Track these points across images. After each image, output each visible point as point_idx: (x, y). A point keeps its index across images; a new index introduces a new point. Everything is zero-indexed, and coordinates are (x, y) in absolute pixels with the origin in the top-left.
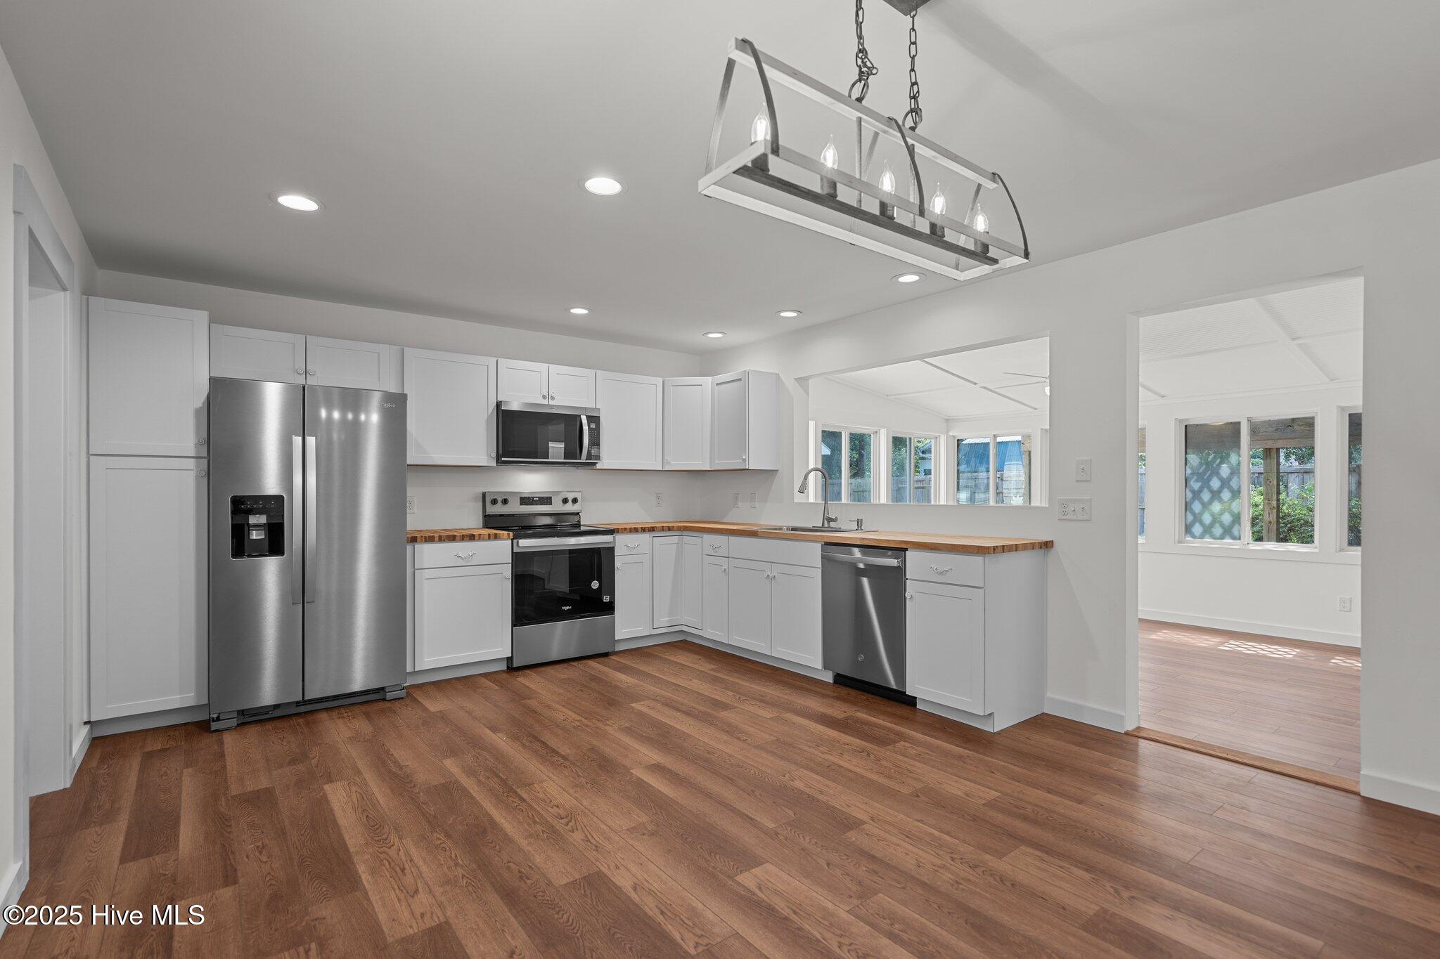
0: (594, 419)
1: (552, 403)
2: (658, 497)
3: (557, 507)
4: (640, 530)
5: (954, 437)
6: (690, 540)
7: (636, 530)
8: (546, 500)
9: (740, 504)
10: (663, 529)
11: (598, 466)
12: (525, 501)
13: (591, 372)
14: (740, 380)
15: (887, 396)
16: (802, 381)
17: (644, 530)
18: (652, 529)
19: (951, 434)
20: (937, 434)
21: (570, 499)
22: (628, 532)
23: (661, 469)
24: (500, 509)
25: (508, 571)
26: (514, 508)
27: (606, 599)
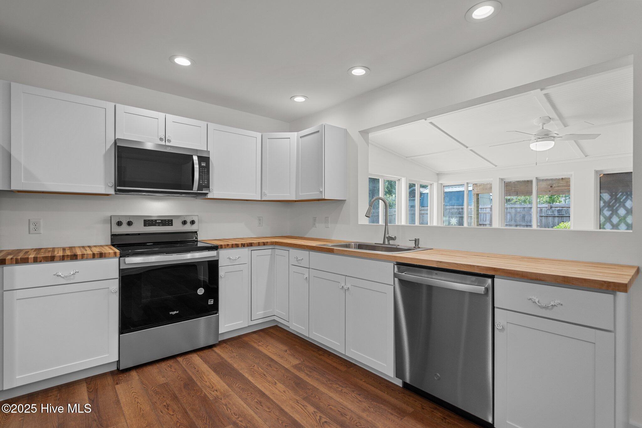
0: (205, 160)
1: (167, 144)
2: (260, 220)
3: (177, 227)
4: (240, 246)
5: (441, 184)
6: (280, 252)
7: (237, 246)
8: (168, 222)
9: (317, 225)
10: (259, 244)
11: (209, 196)
12: (148, 222)
13: (203, 124)
14: (318, 132)
15: (407, 157)
16: (364, 133)
17: (243, 245)
18: (251, 245)
19: (440, 182)
20: (432, 182)
21: (189, 221)
22: (230, 248)
23: (260, 199)
24: (124, 229)
25: (115, 286)
26: (139, 228)
27: (211, 302)
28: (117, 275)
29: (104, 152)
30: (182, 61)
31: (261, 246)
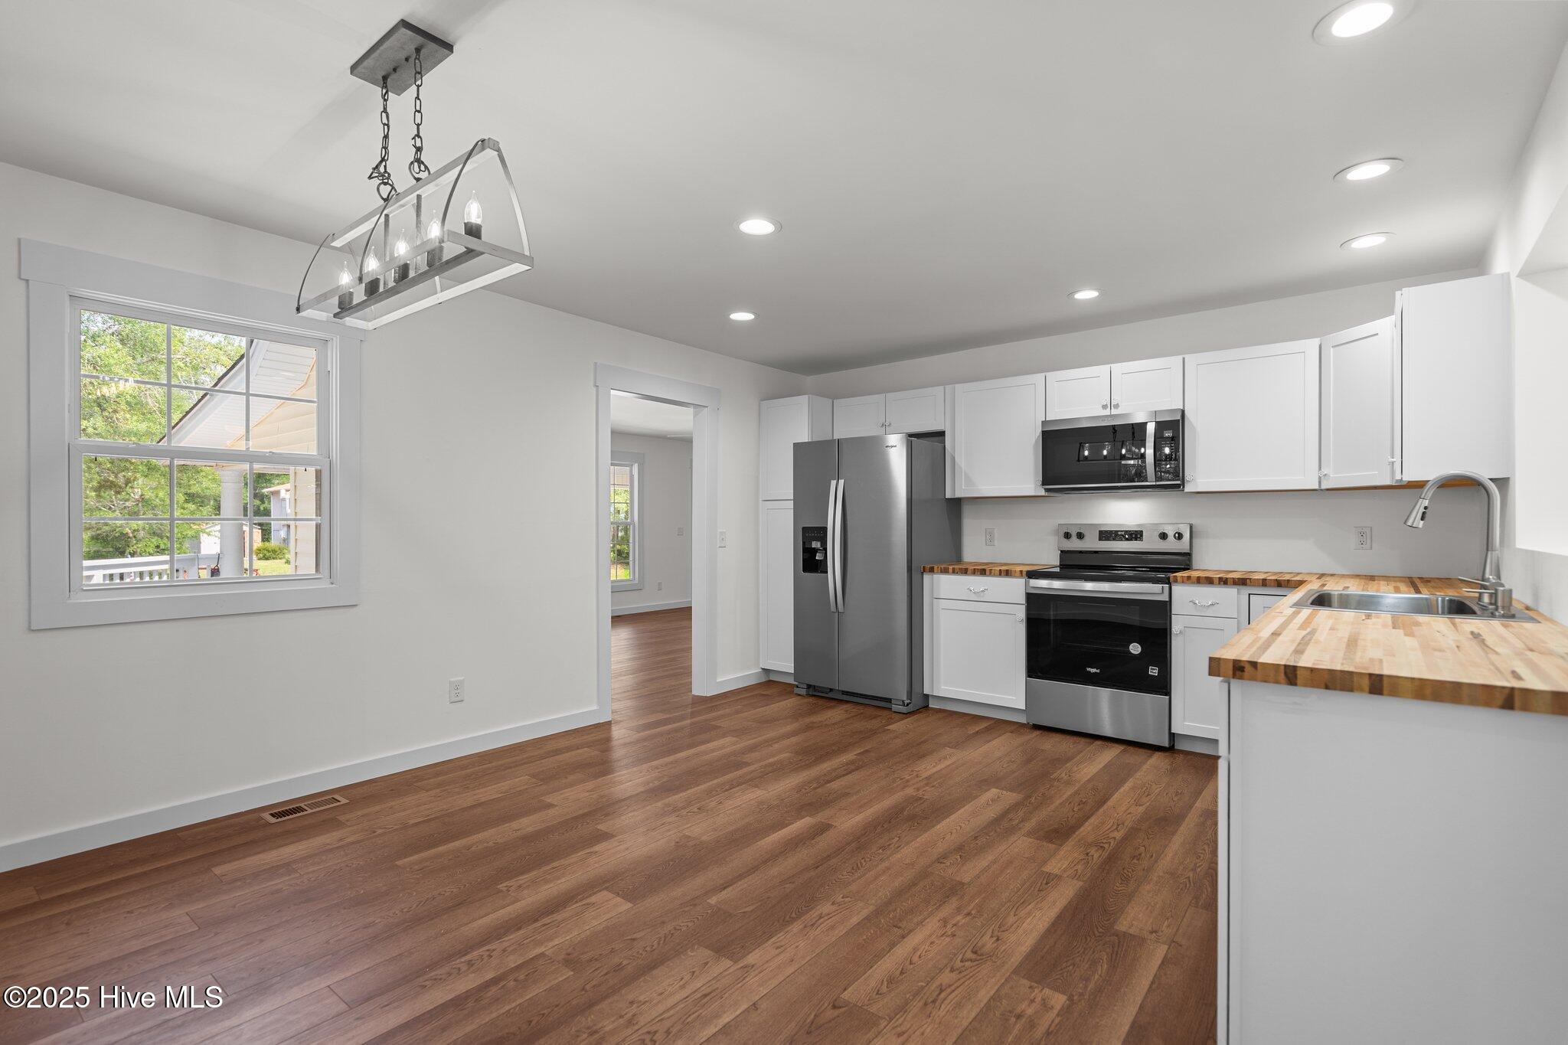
0: (1172, 426)
1: (1114, 412)
3: (1149, 543)
4: (1216, 581)
7: (1208, 581)
8: (1136, 535)
10: (1264, 583)
11: (1189, 489)
12: (1106, 535)
13: (1174, 361)
17: (1224, 582)
18: (1242, 582)
21: (1171, 534)
22: (1193, 583)
23: (1317, 487)
24: (1075, 544)
25: (1021, 613)
26: (1092, 543)
27: (1154, 671)
28: (1023, 600)
29: (1034, 441)
30: (1087, 295)
31: (1269, 588)
